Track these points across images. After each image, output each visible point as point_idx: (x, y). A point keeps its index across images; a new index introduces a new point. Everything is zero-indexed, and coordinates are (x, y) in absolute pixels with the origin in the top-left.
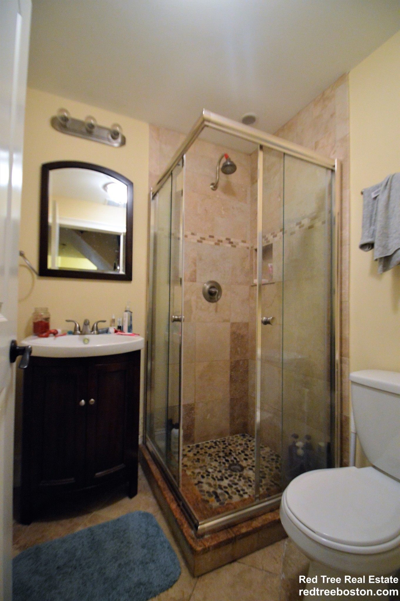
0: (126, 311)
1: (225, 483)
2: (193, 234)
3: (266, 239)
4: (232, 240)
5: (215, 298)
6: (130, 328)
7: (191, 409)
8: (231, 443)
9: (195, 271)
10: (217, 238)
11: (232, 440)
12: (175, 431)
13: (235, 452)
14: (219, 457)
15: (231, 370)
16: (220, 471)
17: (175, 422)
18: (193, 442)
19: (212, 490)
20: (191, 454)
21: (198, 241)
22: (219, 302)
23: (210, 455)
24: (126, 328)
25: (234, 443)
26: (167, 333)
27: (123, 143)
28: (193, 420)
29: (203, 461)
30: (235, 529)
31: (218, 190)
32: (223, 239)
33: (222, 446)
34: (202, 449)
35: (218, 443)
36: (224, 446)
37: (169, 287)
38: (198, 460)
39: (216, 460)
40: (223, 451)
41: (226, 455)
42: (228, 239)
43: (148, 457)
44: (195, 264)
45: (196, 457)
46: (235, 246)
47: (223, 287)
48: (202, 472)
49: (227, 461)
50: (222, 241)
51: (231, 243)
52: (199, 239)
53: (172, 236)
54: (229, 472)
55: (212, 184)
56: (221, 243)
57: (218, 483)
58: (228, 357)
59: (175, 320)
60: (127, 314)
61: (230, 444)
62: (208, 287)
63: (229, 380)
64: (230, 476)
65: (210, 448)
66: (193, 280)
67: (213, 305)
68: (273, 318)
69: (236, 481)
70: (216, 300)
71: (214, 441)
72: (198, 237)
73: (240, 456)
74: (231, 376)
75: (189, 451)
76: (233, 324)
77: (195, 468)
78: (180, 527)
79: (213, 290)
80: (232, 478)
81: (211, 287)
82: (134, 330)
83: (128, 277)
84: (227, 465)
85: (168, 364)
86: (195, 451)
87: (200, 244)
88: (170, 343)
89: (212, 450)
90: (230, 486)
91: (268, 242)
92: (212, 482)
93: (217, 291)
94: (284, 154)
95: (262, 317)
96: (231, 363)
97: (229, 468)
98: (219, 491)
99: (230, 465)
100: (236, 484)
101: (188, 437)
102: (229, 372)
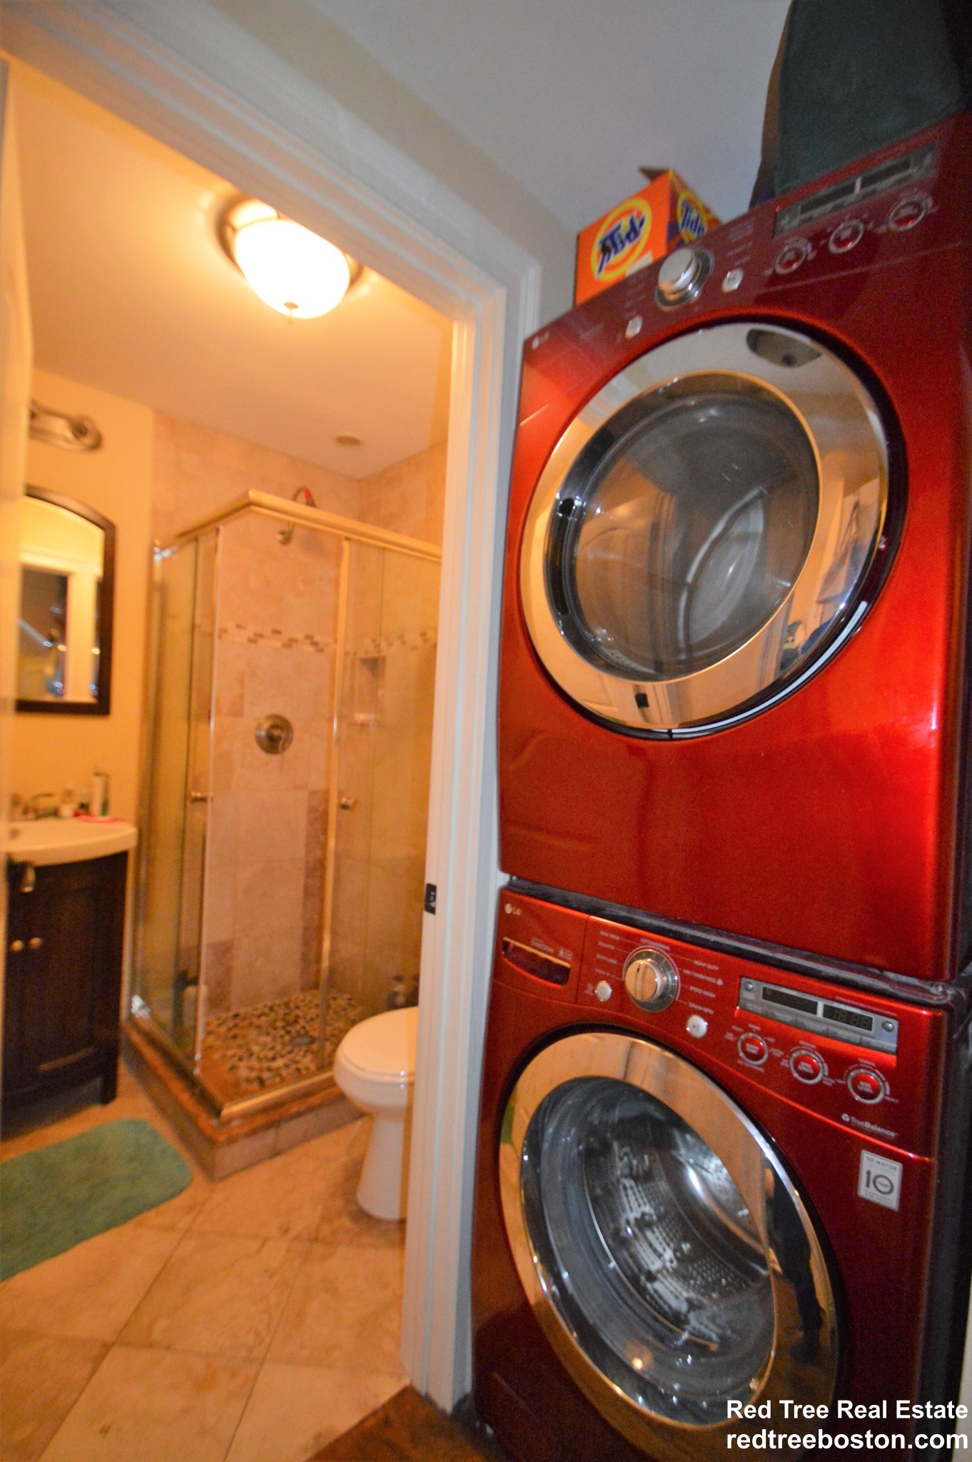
0: (97, 774)
1: (280, 1062)
2: (239, 626)
3: (378, 646)
4: (317, 639)
5: (277, 748)
6: (105, 807)
7: (224, 950)
8: (301, 1004)
9: (241, 697)
10: (286, 635)
11: (303, 1001)
12: (191, 990)
13: (305, 1018)
14: (275, 1028)
15: (307, 876)
16: (273, 1048)
17: (191, 975)
18: (228, 1009)
19: (253, 1075)
20: (223, 1030)
21: (251, 641)
22: (289, 753)
23: (259, 1027)
24: (96, 807)
25: (306, 1005)
26: (181, 814)
27: (97, 445)
28: (229, 971)
29: (245, 1036)
30: (282, 1110)
31: (293, 545)
32: (300, 636)
33: (281, 1012)
34: (244, 1019)
35: (276, 1008)
36: (286, 1011)
37: (186, 726)
38: (235, 1037)
39: (268, 1034)
40: (284, 1020)
41: (288, 1024)
42: (309, 637)
43: (136, 1038)
44: (242, 683)
45: (232, 1033)
46: (321, 651)
47: (296, 725)
48: (240, 1052)
49: (288, 1032)
50: (296, 641)
51: (315, 644)
52: (252, 636)
53: (197, 631)
54: (288, 1048)
55: (282, 533)
56: (294, 645)
57: (265, 1064)
58: (301, 853)
59: (196, 800)
60: (98, 781)
61: (297, 1007)
62: (267, 725)
63: (302, 895)
64: (290, 1053)
65: (259, 1016)
66: (237, 712)
67: (273, 759)
68: (356, 802)
69: (298, 1058)
70: (280, 749)
71: (269, 1004)
72: (249, 633)
73: (312, 1023)
74: (306, 888)
75: (220, 1025)
76: (313, 794)
77: (227, 1048)
78: (193, 1120)
79: (276, 733)
80: (291, 1056)
81: (274, 727)
82: (113, 810)
83: (101, 706)
84: (287, 1038)
85: (182, 871)
86: (230, 1024)
87: (252, 646)
88: (188, 831)
89: (264, 1019)
90: (287, 1066)
91: (379, 651)
92: (255, 1063)
93: (283, 735)
94: (384, 549)
95: (340, 798)
96: (307, 862)
97: (291, 1042)
98: (266, 1075)
99: (293, 1038)
100: (297, 1062)
101: (216, 1002)
102: (302, 879)
